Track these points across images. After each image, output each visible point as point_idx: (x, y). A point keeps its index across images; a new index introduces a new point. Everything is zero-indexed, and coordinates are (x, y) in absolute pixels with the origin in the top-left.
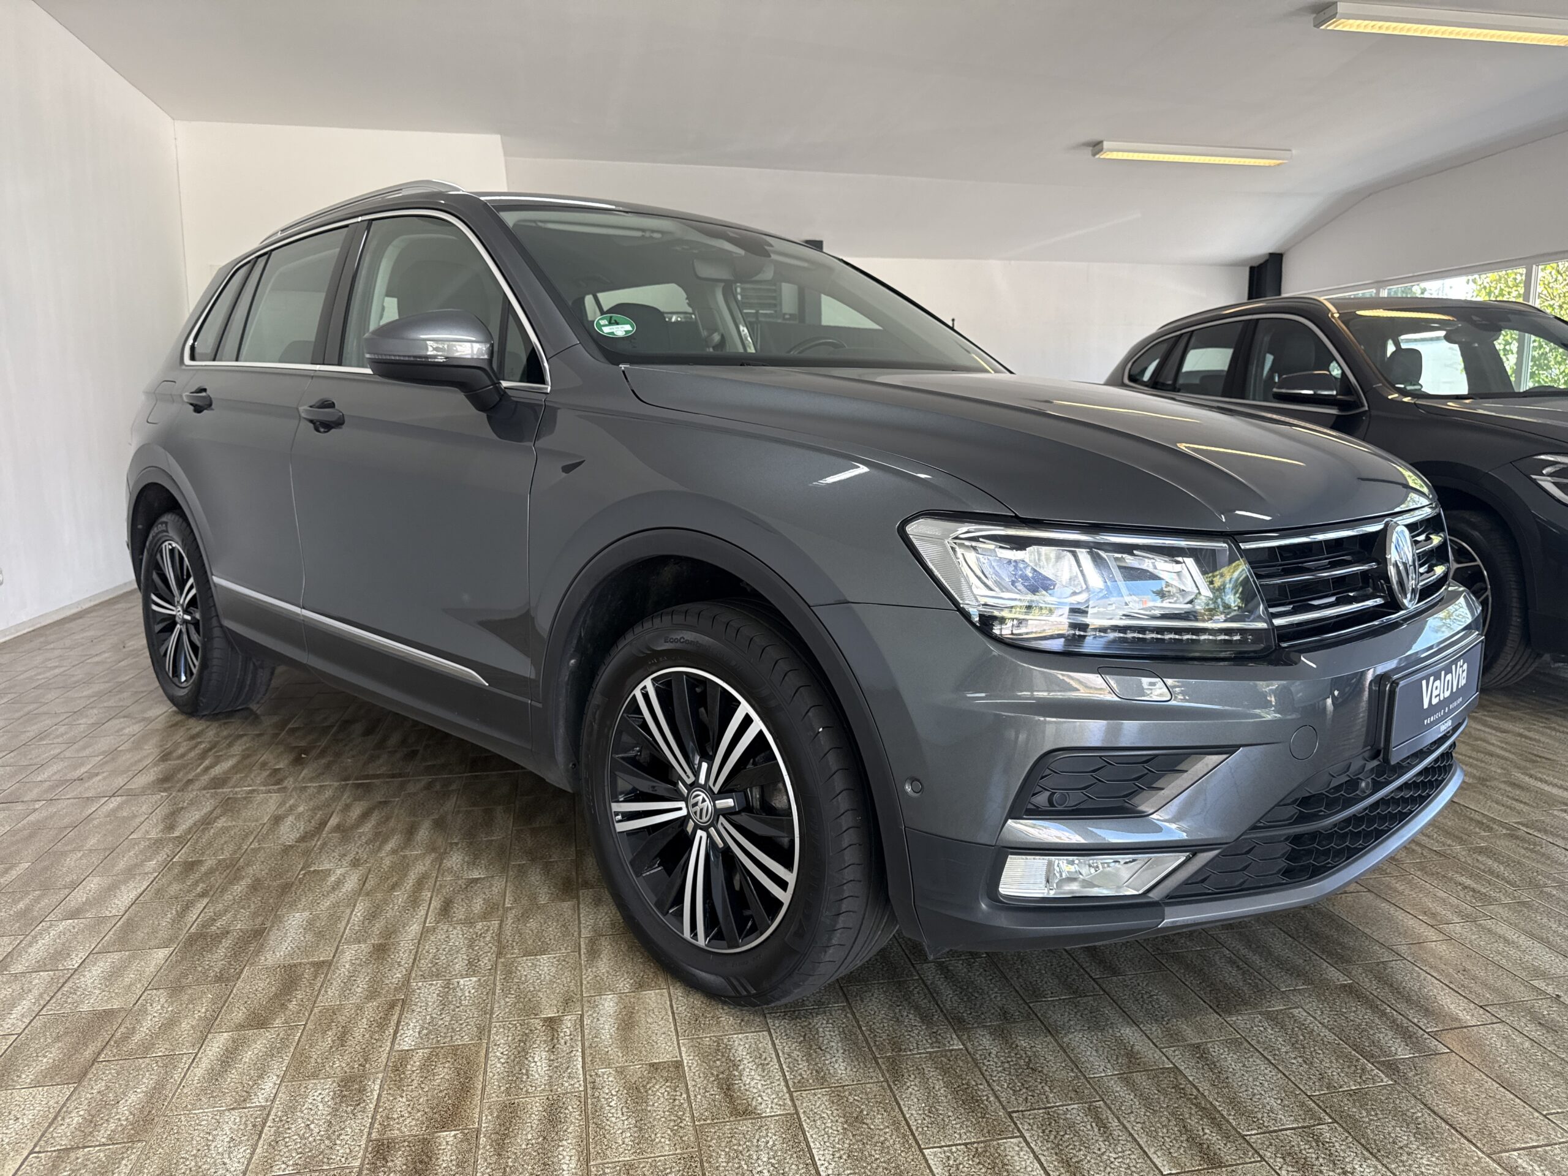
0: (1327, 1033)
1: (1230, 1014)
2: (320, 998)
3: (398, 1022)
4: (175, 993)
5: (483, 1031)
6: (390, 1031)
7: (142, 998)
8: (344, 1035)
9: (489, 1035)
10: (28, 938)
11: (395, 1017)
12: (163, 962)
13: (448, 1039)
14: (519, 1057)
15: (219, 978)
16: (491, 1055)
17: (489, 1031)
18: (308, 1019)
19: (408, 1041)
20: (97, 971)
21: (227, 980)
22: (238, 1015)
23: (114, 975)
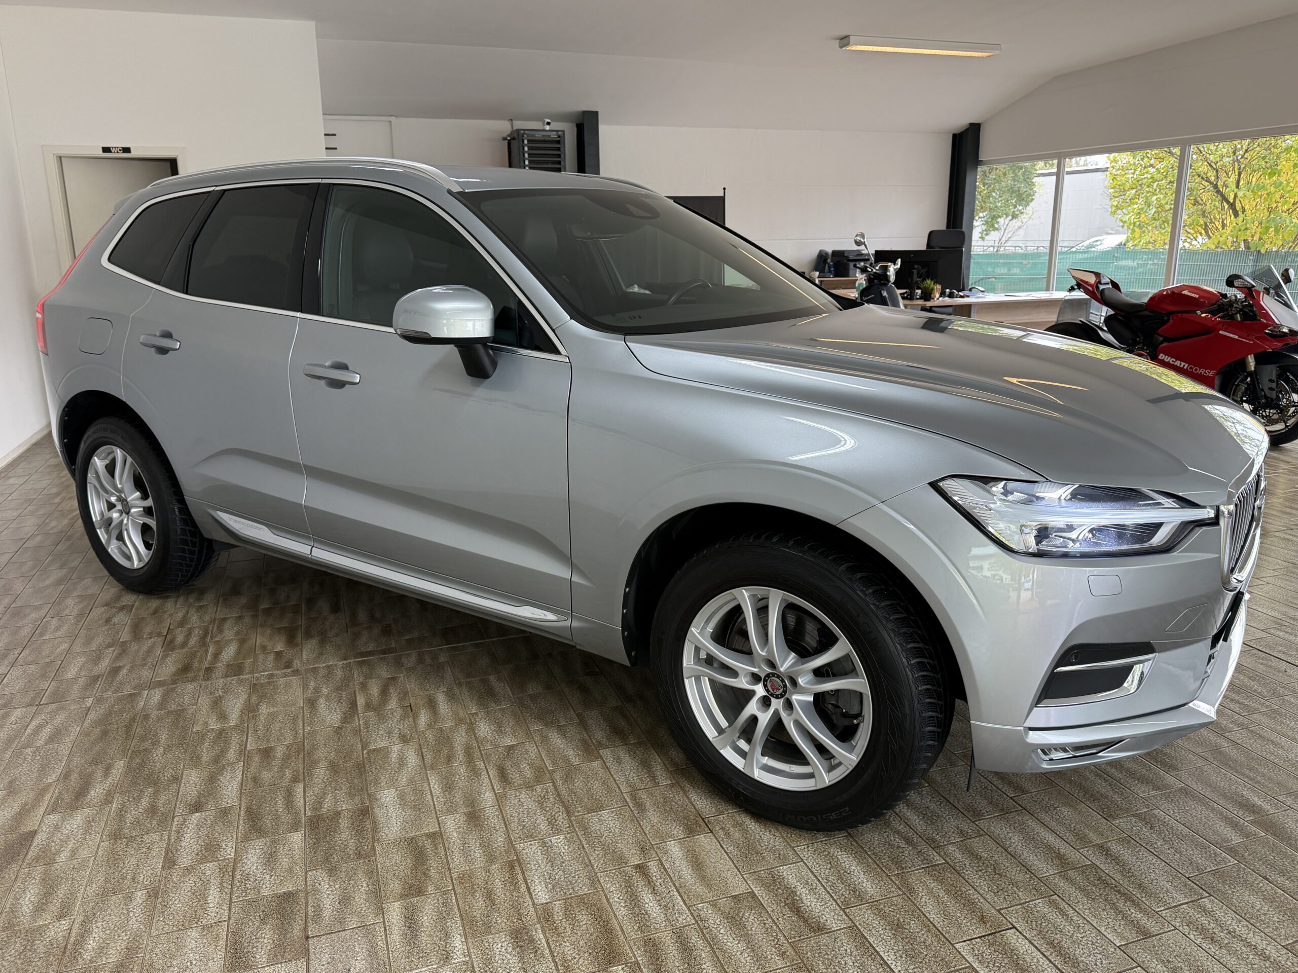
2: (451, 865)
3: (525, 880)
4: (332, 872)
5: (594, 881)
6: (523, 888)
7: (308, 879)
8: (489, 895)
9: (600, 884)
10: (173, 832)
11: (520, 876)
12: (303, 845)
13: (571, 891)
14: (633, 900)
15: (359, 855)
16: (611, 901)
17: (599, 881)
18: (453, 884)
19: (542, 895)
20: (253, 861)
21: (367, 857)
22: (395, 886)
23: (270, 860)
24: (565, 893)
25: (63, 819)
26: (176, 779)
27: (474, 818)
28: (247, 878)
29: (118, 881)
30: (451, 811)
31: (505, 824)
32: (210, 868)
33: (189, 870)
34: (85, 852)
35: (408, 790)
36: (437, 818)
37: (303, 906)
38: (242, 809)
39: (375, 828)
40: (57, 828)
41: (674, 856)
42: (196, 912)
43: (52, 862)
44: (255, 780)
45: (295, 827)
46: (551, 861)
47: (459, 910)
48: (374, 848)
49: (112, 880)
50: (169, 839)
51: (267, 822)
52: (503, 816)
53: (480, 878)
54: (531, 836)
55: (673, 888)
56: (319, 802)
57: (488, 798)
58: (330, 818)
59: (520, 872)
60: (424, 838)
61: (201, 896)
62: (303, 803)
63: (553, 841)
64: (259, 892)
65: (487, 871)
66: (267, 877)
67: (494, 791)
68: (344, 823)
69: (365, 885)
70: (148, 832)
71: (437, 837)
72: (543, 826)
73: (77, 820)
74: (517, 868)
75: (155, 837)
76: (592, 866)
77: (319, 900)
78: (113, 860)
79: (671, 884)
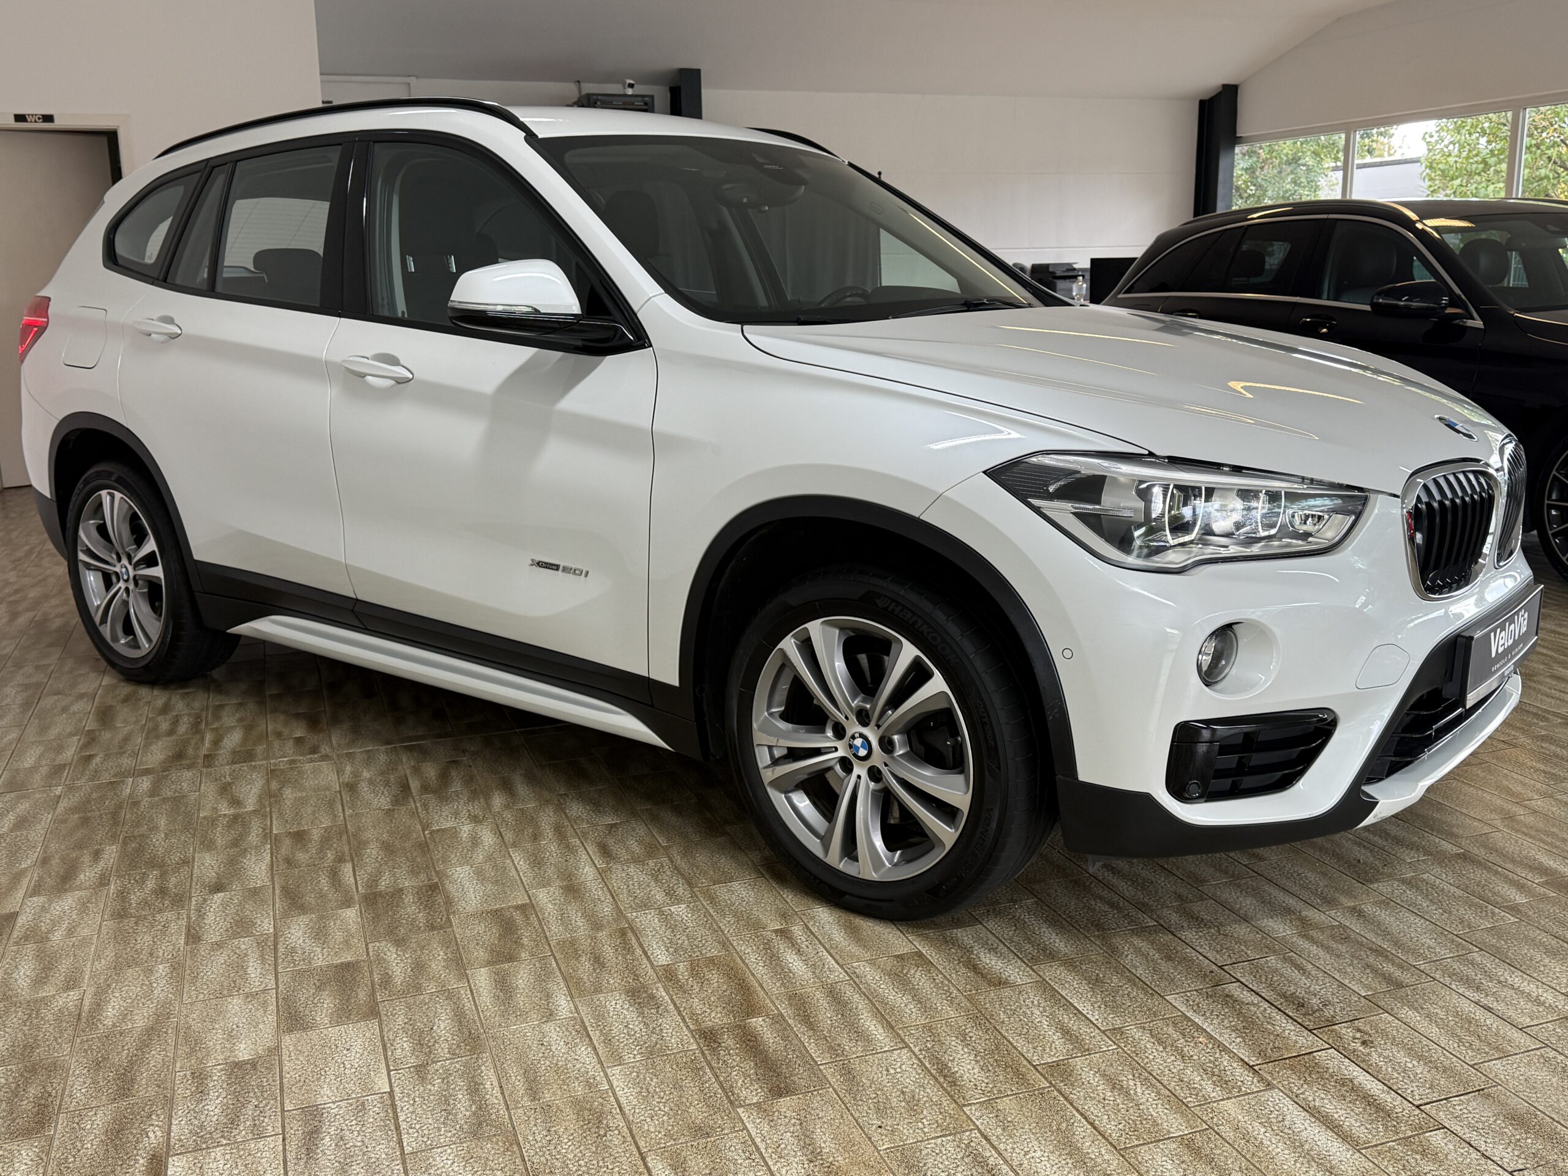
0: (1456, 890)
1: (1372, 882)
2: (548, 934)
3: (641, 945)
4: (399, 943)
5: (725, 944)
6: (639, 952)
7: (371, 950)
8: (598, 961)
9: (734, 947)
10: (192, 912)
11: (634, 941)
12: (359, 920)
13: (698, 953)
14: (773, 960)
15: (432, 928)
16: (747, 961)
17: (731, 944)
18: (552, 951)
19: (662, 958)
20: (297, 933)
21: (441, 928)
22: (481, 954)
23: (320, 934)
24: (690, 956)
25: (50, 902)
26: (186, 862)
27: (572, 890)
28: (293, 950)
29: (132, 956)
30: (544, 883)
31: (612, 895)
32: (245, 943)
33: (219, 945)
34: (86, 931)
35: (487, 867)
36: (527, 892)
37: (367, 974)
38: (276, 888)
39: (449, 902)
40: (44, 909)
41: (822, 922)
42: (235, 982)
43: (43, 939)
44: (289, 862)
45: (347, 903)
46: (673, 929)
47: (561, 973)
48: (449, 920)
49: (125, 956)
50: (189, 918)
51: (310, 899)
52: (608, 889)
53: (585, 944)
54: (645, 906)
55: (822, 949)
56: (373, 881)
57: (587, 873)
58: (390, 894)
59: (633, 938)
60: (511, 910)
61: (239, 967)
62: (353, 881)
63: (673, 910)
64: (310, 963)
65: (593, 938)
66: (319, 950)
67: (596, 866)
68: (409, 898)
69: (442, 953)
70: (160, 911)
71: (528, 909)
72: (659, 896)
73: (68, 903)
74: (630, 934)
75: (169, 915)
76: (722, 931)
77: (386, 968)
78: (121, 937)
79: (819, 946)
